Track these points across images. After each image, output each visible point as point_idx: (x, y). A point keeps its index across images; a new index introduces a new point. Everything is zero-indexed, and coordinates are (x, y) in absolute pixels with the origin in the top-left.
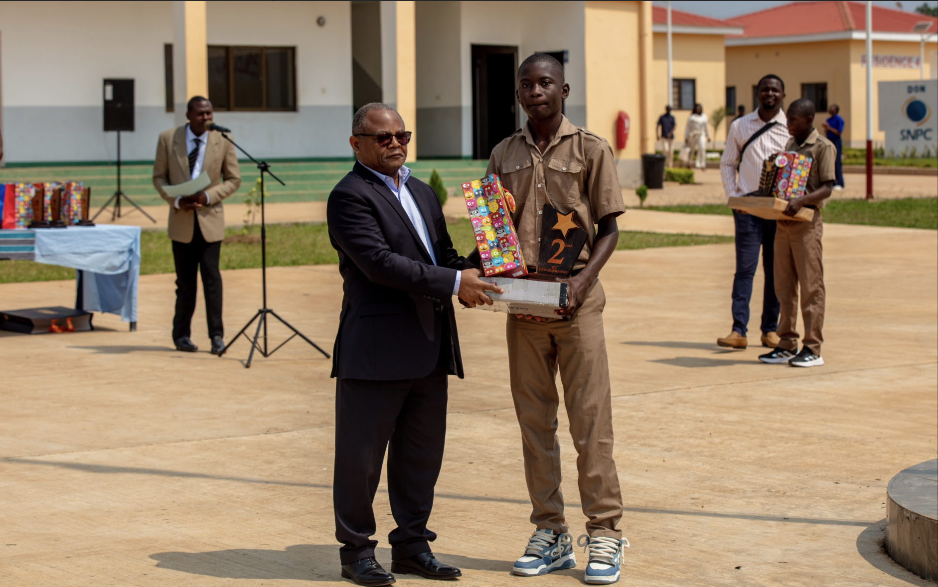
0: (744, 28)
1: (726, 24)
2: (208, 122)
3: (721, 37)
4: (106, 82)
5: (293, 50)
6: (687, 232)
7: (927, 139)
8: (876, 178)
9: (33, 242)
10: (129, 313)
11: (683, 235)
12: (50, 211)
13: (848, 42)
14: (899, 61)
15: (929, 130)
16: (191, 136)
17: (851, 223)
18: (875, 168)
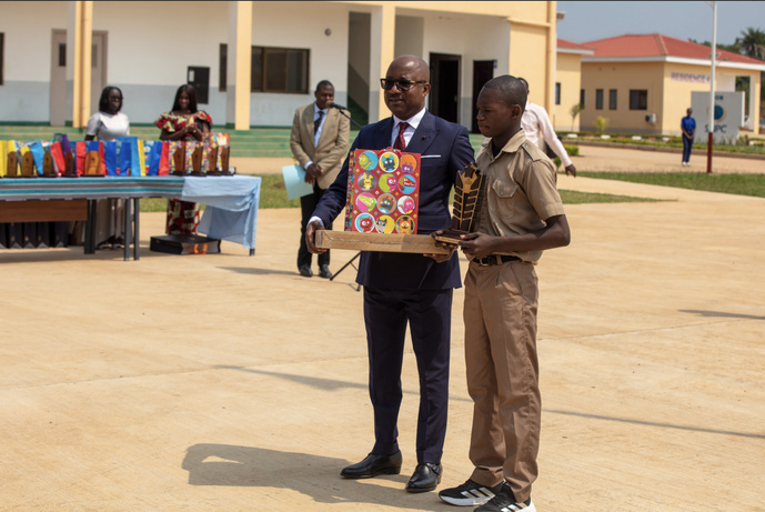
0: (594, 50)
1: (582, 46)
2: (329, 102)
3: (578, 55)
4: (190, 68)
5: (308, 52)
6: (602, 192)
7: (723, 132)
8: (714, 159)
9: (182, 186)
10: (250, 241)
11: (599, 194)
12: (191, 163)
13: (662, 64)
14: (696, 78)
15: (725, 126)
16: (317, 109)
17: (710, 190)
18: (714, 151)
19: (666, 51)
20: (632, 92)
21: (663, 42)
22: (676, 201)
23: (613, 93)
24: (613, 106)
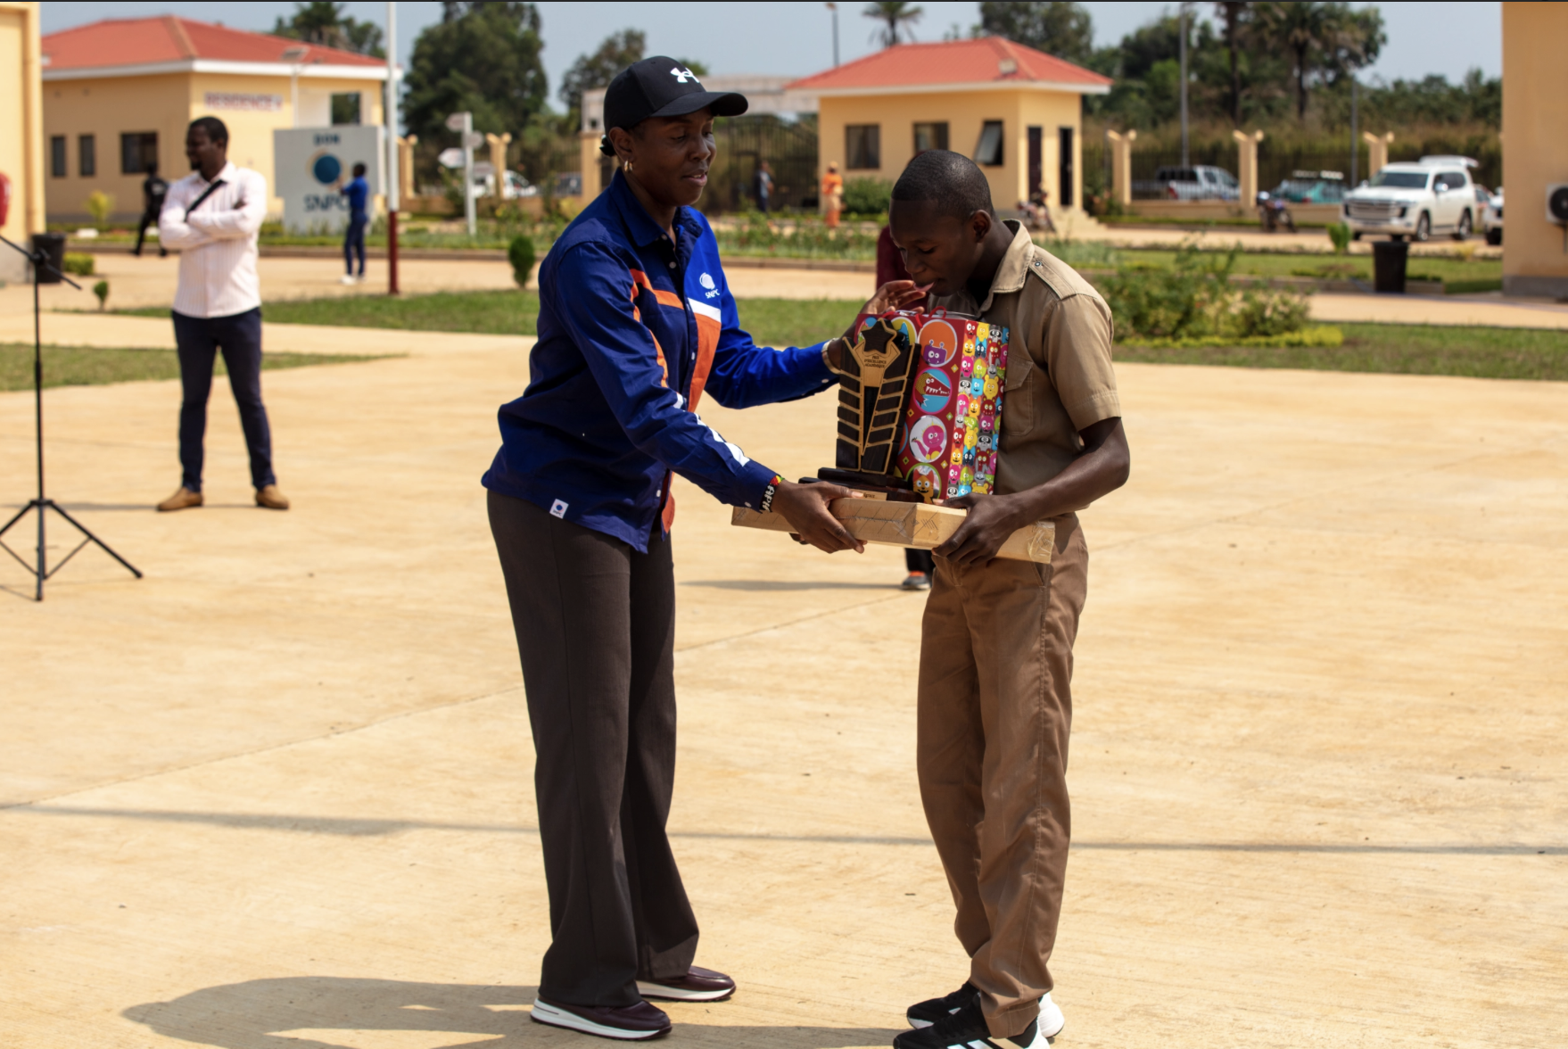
19: (193, 50)
20: (127, 139)
21: (183, 32)
22: (404, 356)
23: (87, 142)
24: (88, 169)
